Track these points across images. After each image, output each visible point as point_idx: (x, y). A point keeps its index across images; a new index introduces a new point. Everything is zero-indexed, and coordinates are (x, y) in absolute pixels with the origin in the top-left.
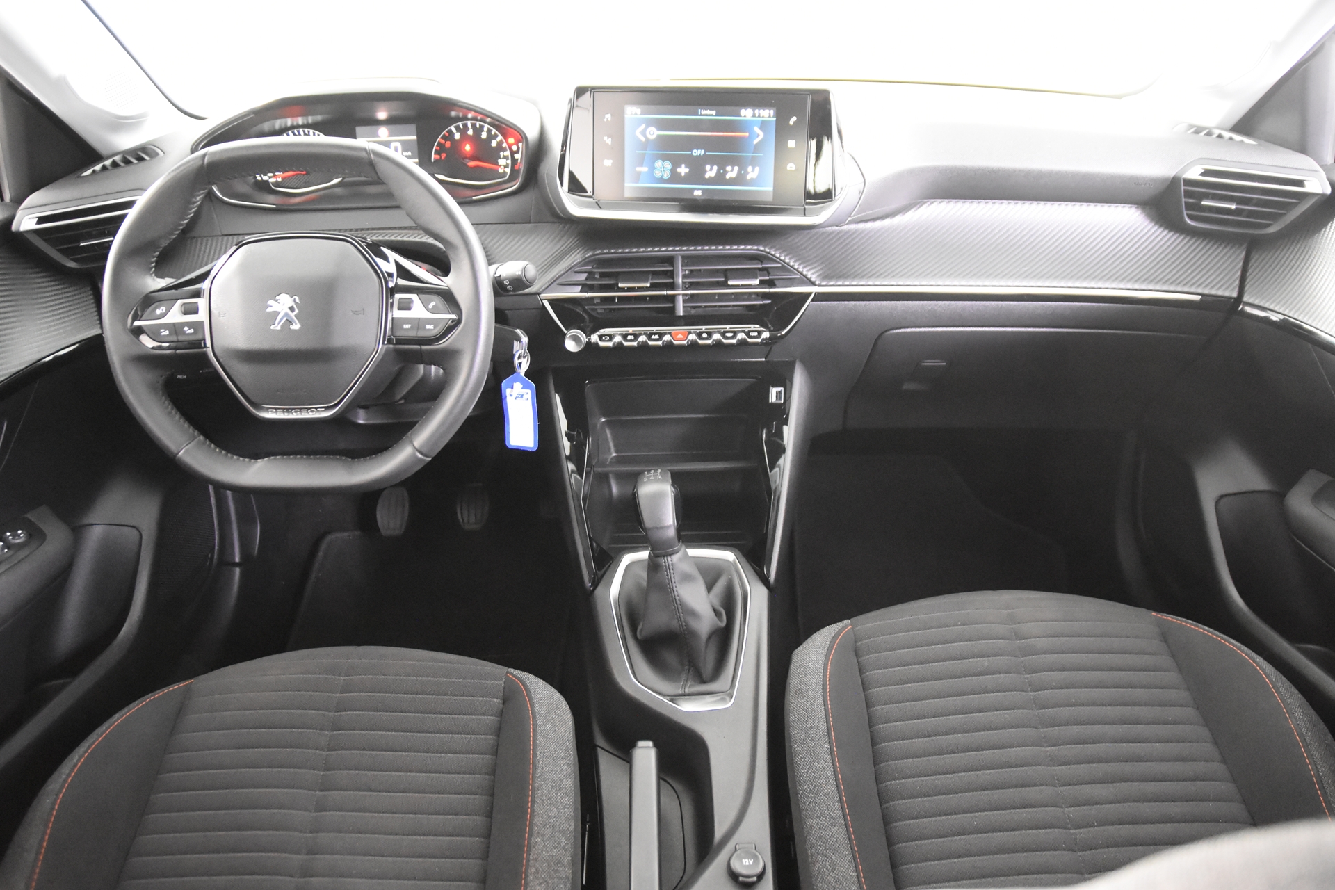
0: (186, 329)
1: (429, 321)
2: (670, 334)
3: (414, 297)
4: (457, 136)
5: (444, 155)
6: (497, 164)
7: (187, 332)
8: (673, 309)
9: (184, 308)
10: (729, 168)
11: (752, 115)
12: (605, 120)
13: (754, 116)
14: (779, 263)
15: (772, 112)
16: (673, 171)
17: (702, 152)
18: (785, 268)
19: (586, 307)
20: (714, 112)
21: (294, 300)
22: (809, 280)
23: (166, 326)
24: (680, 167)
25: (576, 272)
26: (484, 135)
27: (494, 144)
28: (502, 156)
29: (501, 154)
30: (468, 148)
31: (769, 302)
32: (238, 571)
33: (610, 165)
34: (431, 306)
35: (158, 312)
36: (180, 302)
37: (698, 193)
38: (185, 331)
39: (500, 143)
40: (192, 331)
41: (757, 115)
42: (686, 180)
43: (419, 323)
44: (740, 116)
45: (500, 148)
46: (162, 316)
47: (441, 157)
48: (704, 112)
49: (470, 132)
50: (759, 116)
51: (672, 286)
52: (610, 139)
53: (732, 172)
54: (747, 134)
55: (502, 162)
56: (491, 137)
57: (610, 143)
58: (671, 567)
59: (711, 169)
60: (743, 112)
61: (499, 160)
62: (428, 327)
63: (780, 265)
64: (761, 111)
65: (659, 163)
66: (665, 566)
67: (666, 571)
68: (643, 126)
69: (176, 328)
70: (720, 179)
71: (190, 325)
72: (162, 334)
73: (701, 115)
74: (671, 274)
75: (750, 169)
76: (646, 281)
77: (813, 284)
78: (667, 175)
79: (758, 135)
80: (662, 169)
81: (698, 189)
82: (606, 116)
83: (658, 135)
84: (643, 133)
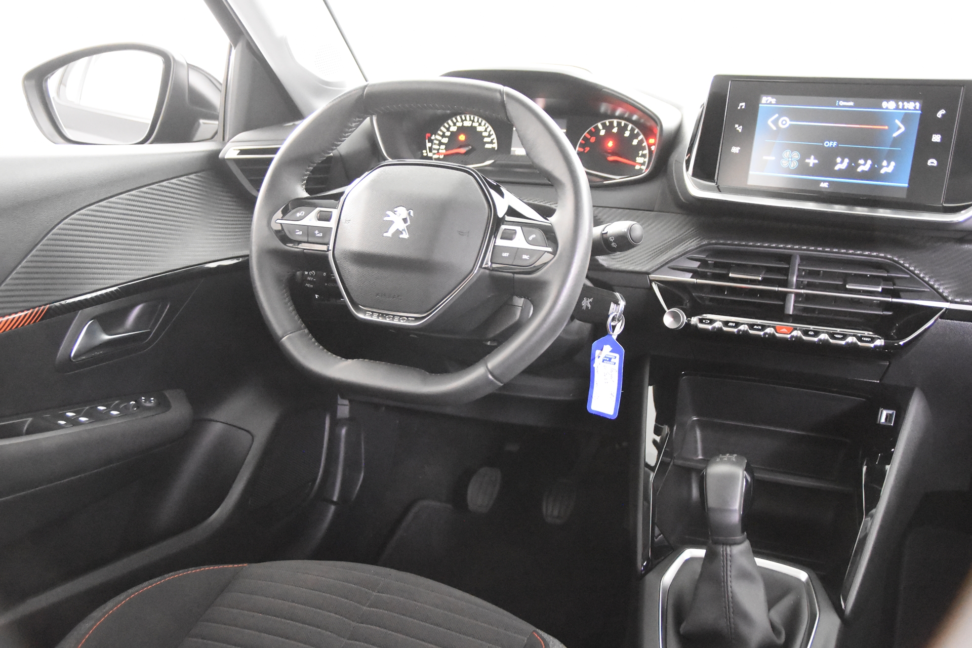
0: (317, 232)
1: (526, 251)
2: (774, 327)
3: (518, 229)
4: (602, 133)
5: (587, 149)
6: (634, 161)
7: (318, 235)
8: (783, 308)
9: (321, 215)
10: (861, 162)
11: (895, 108)
12: (739, 108)
13: (897, 108)
14: (908, 274)
15: (918, 105)
16: (801, 162)
17: (835, 144)
18: (914, 279)
19: (693, 294)
20: (851, 104)
21: (409, 214)
22: (941, 294)
23: (301, 227)
24: (809, 158)
25: (689, 258)
26: (627, 134)
27: (635, 142)
28: (640, 155)
29: (640, 153)
30: (610, 144)
31: (890, 313)
32: (333, 508)
33: (737, 152)
34: (531, 238)
35: (298, 215)
36: (318, 210)
37: (824, 185)
38: (315, 234)
39: (641, 142)
40: (321, 235)
41: (901, 107)
42: (815, 171)
43: (517, 252)
44: (882, 108)
45: (640, 146)
47: (584, 150)
48: (842, 103)
49: (615, 130)
50: (903, 109)
51: (785, 284)
52: (741, 127)
53: (865, 166)
54: (886, 127)
55: (639, 160)
56: (633, 136)
57: (740, 131)
58: (729, 558)
59: (842, 162)
60: (885, 104)
61: (637, 158)
62: (525, 257)
63: (908, 276)
64: (905, 103)
65: (787, 153)
66: (723, 556)
67: (723, 562)
68: (777, 115)
69: (308, 230)
70: (850, 172)
71: (321, 229)
72: (297, 233)
73: (840, 106)
74: (786, 272)
75: (885, 163)
76: (758, 275)
77: (945, 300)
78: (794, 165)
79: (899, 128)
80: (790, 159)
81: (824, 181)
82: (741, 104)
83: (791, 125)
84: (775, 122)
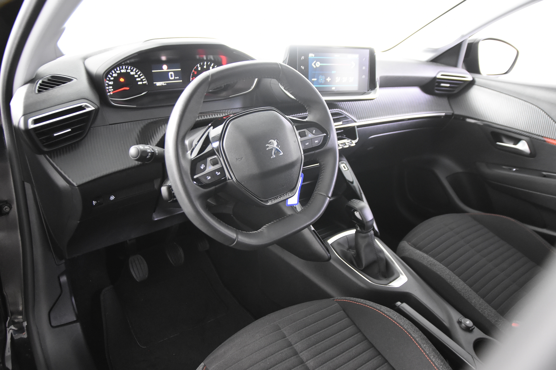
0: (217, 173)
4: (200, 69)
7: (218, 174)
9: (212, 162)
10: (343, 78)
12: (302, 59)
13: (352, 57)
15: (357, 56)
16: (325, 80)
17: (335, 72)
18: (346, 117)
20: (339, 56)
21: (277, 142)
22: (354, 121)
23: (208, 174)
24: (328, 78)
31: (343, 131)
35: (202, 168)
36: (209, 159)
38: (217, 174)
40: (219, 173)
42: (330, 83)
44: (348, 57)
46: (205, 169)
48: (336, 56)
49: (205, 66)
50: (354, 57)
52: (304, 67)
53: (345, 80)
54: (350, 64)
57: (304, 69)
59: (338, 79)
65: (320, 77)
68: (315, 61)
69: (212, 173)
70: (340, 82)
71: (218, 170)
72: (208, 179)
75: (350, 78)
78: (323, 82)
79: (353, 65)
80: (322, 79)
81: (334, 87)
82: (302, 57)
83: (320, 66)
84: (315, 64)
